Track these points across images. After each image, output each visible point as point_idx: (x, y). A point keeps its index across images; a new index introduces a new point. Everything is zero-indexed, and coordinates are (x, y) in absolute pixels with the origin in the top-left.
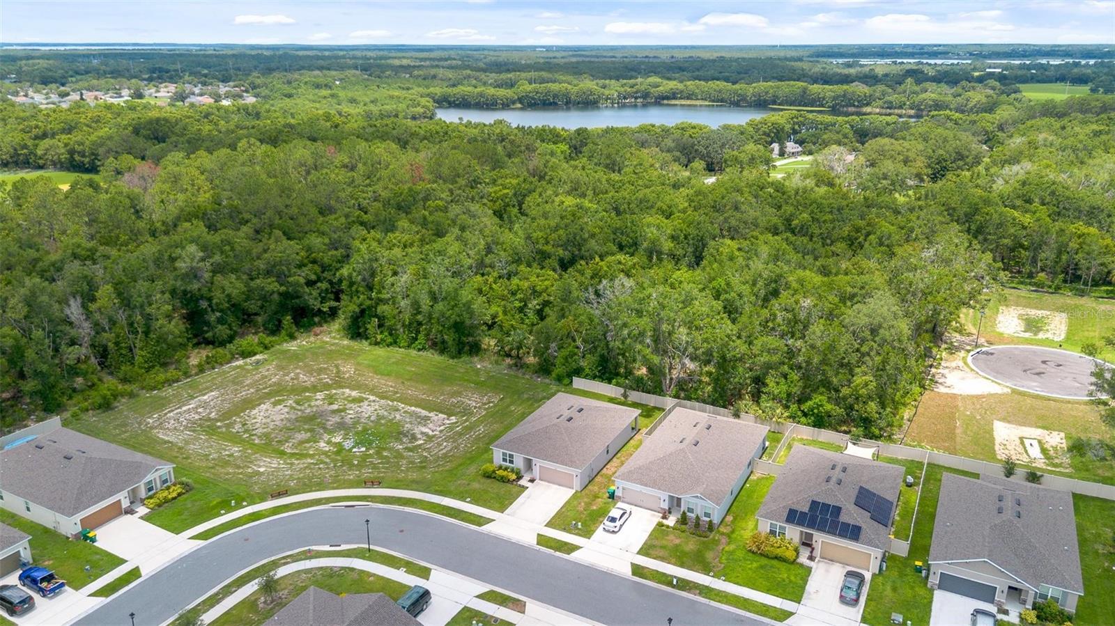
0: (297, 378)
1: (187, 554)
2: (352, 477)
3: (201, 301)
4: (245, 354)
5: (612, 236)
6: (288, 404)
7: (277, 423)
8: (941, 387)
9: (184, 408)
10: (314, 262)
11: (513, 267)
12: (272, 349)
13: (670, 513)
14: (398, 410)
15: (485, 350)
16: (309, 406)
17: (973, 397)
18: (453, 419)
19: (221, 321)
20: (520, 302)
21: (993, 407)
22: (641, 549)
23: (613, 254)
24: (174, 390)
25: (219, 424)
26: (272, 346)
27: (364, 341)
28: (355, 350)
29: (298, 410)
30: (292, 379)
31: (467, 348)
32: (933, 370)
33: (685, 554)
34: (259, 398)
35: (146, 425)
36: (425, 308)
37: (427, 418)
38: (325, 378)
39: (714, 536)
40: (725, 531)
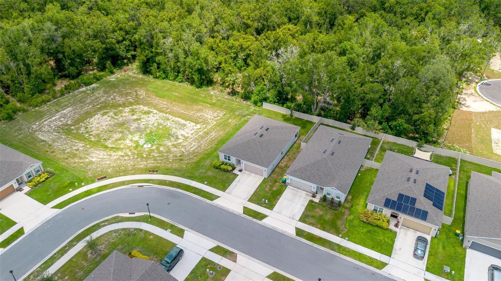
0: (115, 99)
1: (50, 218)
2: (142, 166)
3: (58, 54)
4: (87, 84)
5: (285, 13)
6: (110, 115)
7: (104, 127)
8: (463, 107)
9: (53, 118)
10: (121, 29)
11: (230, 32)
12: (101, 80)
13: (317, 193)
14: (168, 119)
15: (215, 82)
16: (121, 116)
17: (480, 113)
18: (198, 126)
19: (72, 65)
20: (234, 54)
21: (491, 119)
22: (301, 218)
23: (285, 24)
24: (47, 107)
25: (72, 128)
26: (101, 78)
27: (150, 76)
28: (146, 81)
29: (115, 119)
30: (112, 99)
31: (205, 82)
32: (459, 96)
33: (325, 222)
34: (95, 111)
35: (32, 129)
36: (182, 59)
37: (184, 125)
38: (130, 99)
39: (341, 210)
40: (347, 206)
